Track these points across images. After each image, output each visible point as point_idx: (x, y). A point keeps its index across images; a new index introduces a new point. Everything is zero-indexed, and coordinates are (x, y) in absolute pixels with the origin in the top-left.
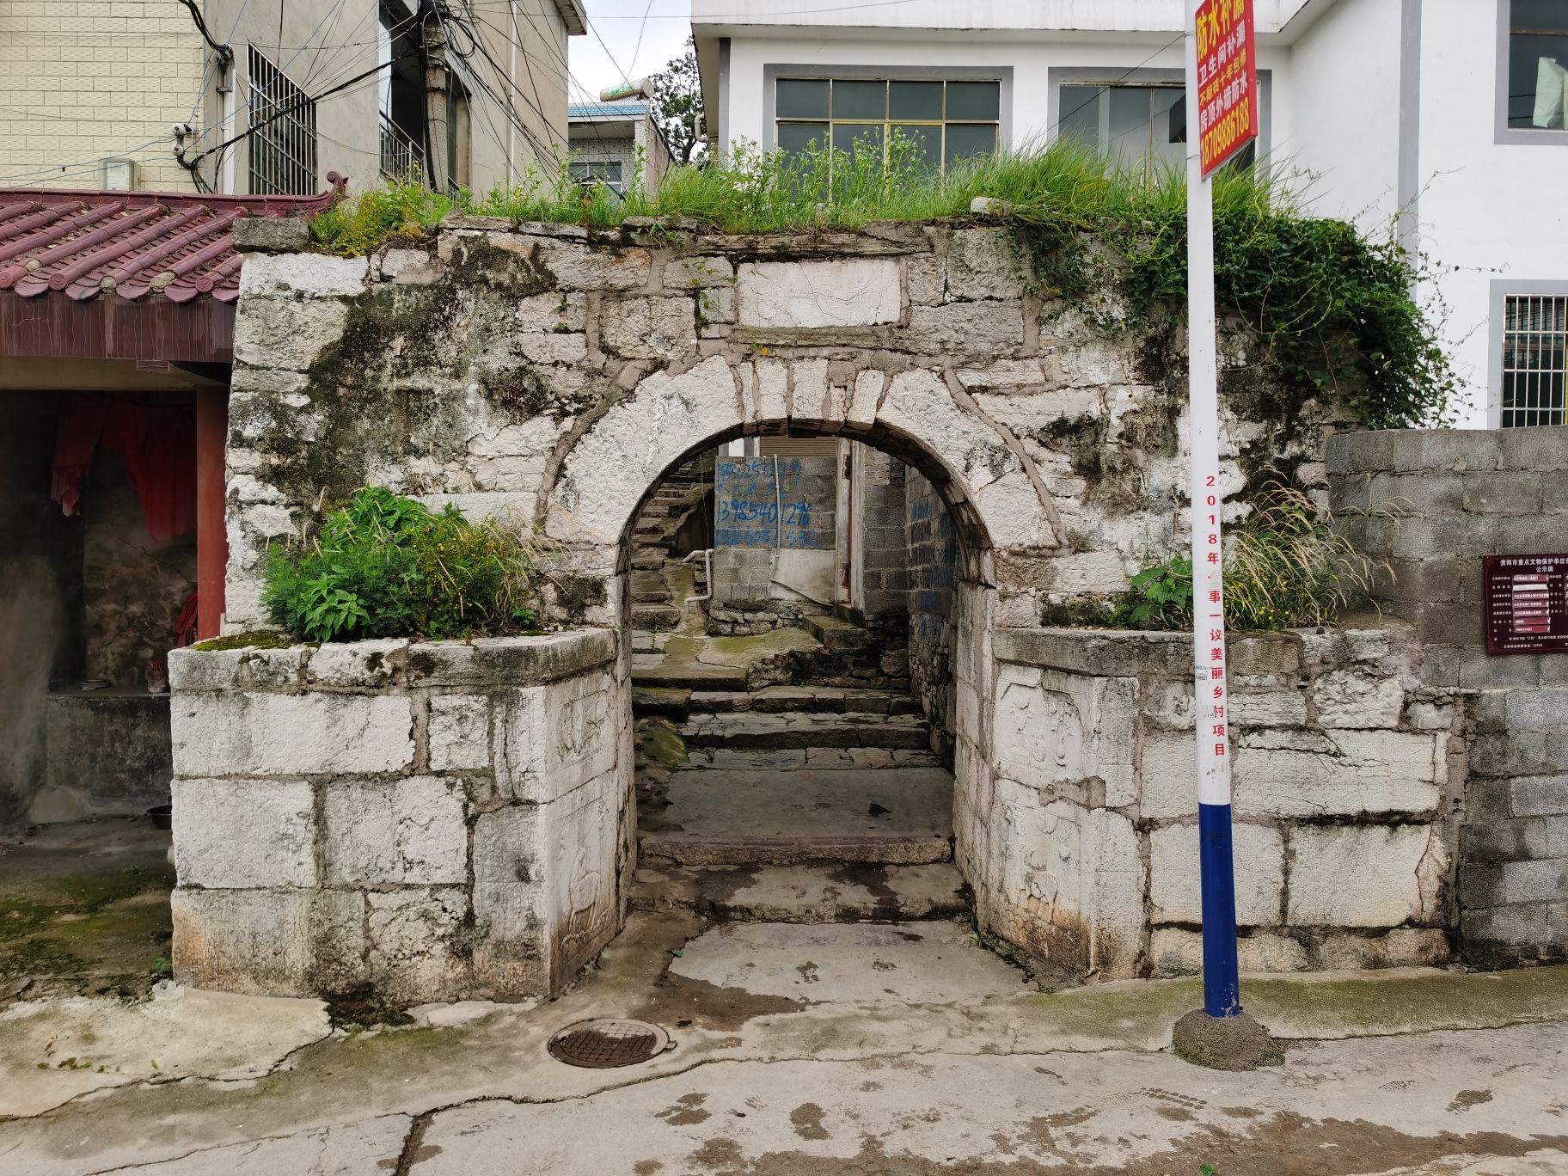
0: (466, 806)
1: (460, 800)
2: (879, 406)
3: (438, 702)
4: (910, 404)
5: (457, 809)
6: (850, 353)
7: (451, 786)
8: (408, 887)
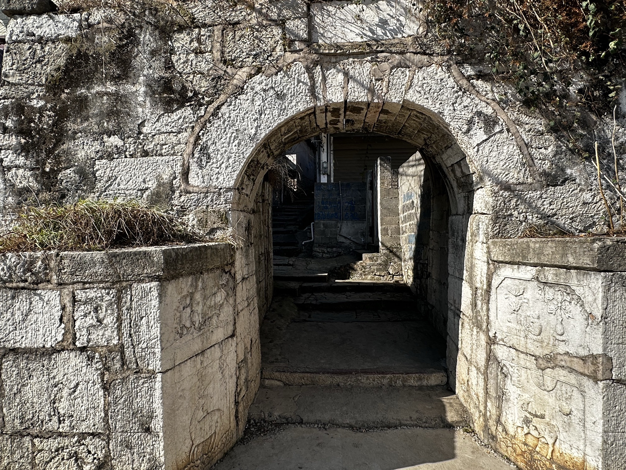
0: (102, 374)
1: (97, 369)
2: (406, 91)
3: (81, 295)
4: (427, 89)
5: (95, 377)
6: (386, 57)
7: (90, 359)
8: (60, 435)
